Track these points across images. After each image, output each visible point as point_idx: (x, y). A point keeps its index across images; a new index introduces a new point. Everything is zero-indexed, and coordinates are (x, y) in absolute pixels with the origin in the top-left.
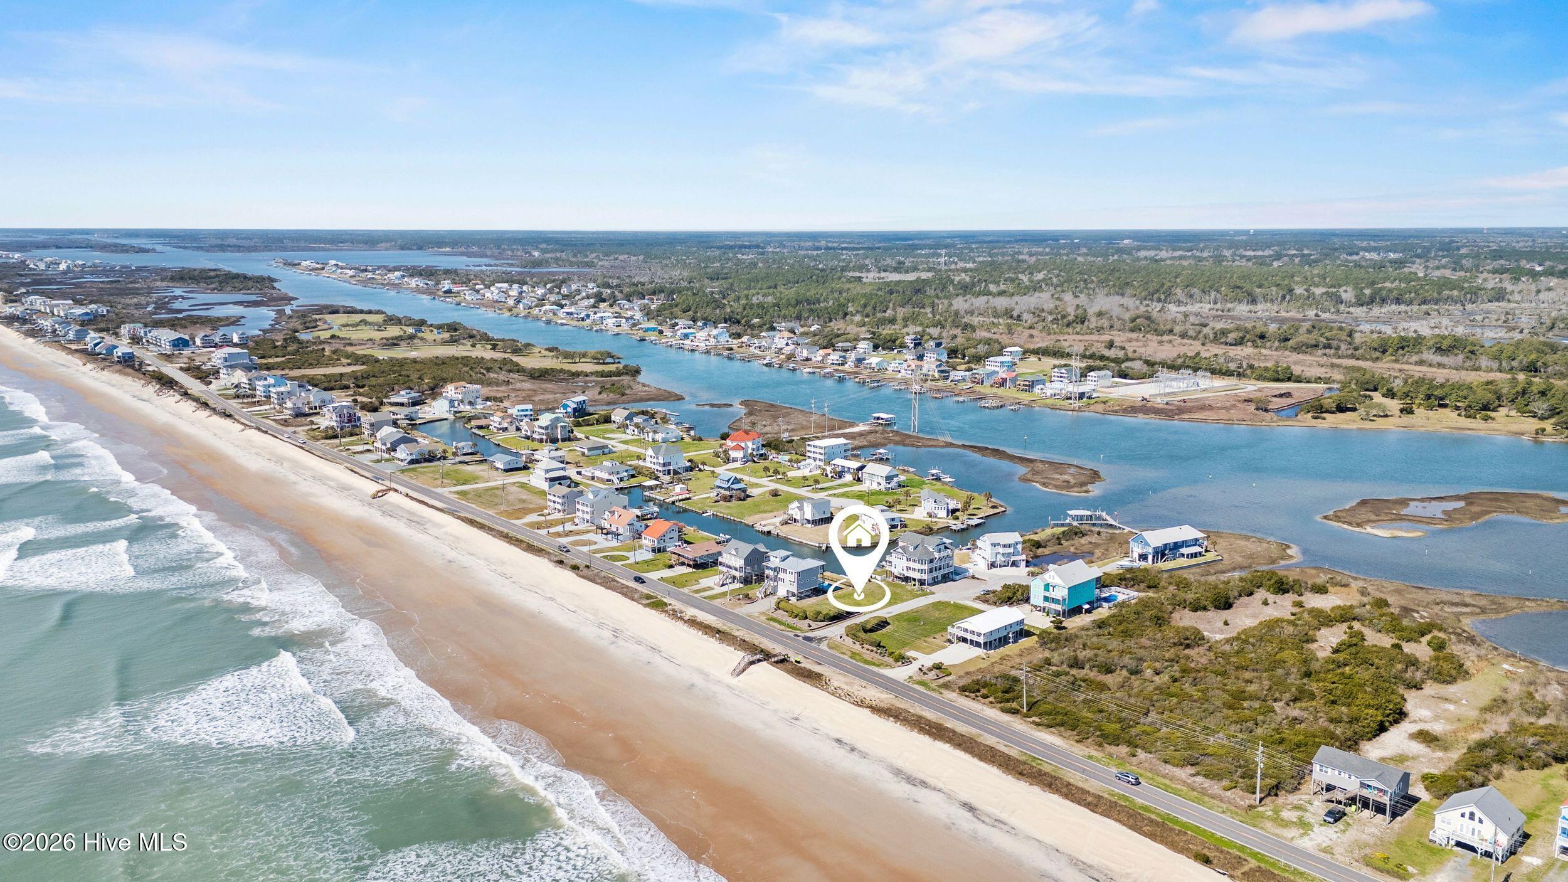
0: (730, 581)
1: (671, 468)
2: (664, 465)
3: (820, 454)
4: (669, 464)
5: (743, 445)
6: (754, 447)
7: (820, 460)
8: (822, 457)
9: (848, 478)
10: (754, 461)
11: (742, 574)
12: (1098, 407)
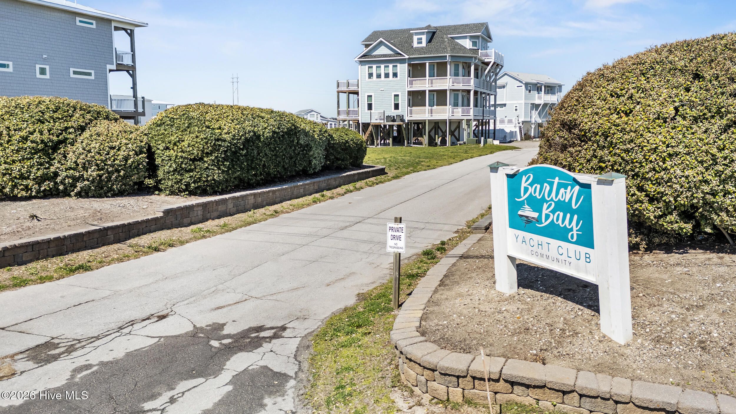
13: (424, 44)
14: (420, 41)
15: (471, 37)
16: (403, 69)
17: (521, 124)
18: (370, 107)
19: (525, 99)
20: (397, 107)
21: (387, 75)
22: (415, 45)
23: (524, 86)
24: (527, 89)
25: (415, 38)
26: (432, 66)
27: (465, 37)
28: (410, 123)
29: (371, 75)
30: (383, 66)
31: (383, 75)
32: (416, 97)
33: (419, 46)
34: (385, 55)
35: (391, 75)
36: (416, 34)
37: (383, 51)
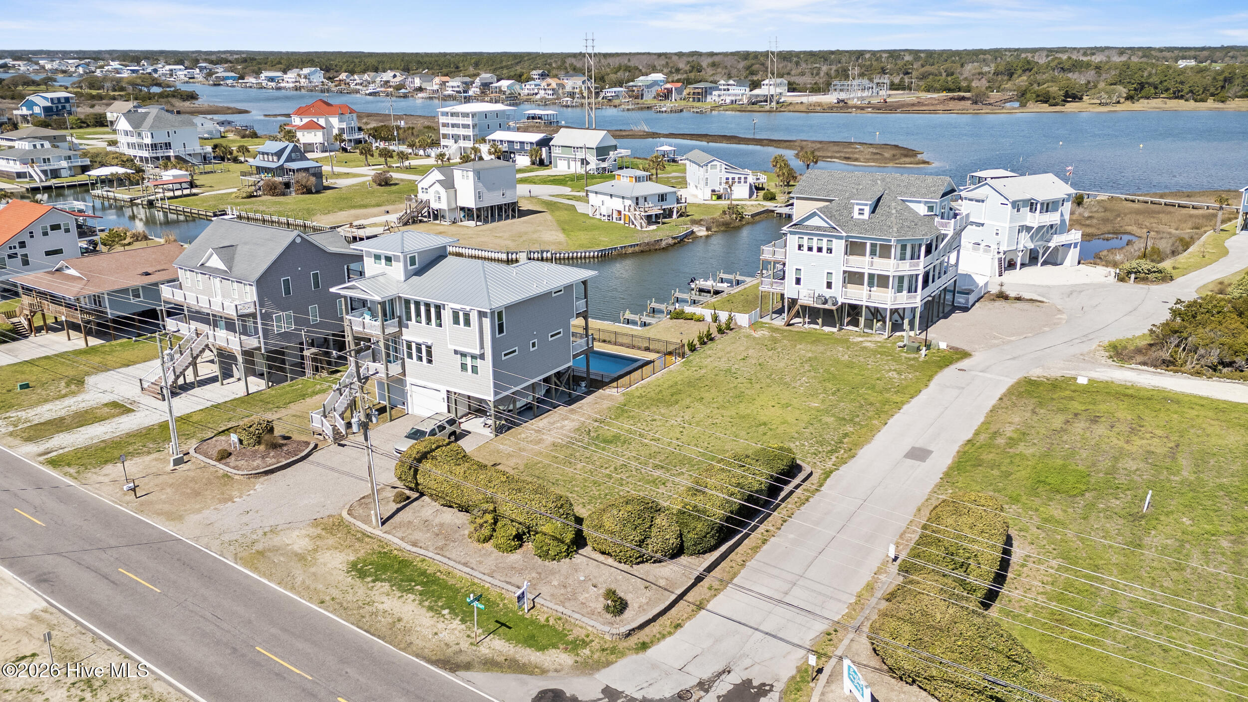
0: (214, 370)
1: (171, 153)
2: (154, 146)
3: (466, 126)
4: (168, 146)
5: (322, 122)
6: (344, 125)
7: (466, 138)
8: (470, 132)
9: (523, 161)
10: (345, 150)
11: (252, 342)
12: (797, 108)
13: (866, 216)
14: (861, 212)
15: (926, 203)
16: (839, 246)
17: (1002, 254)
18: (798, 281)
19: (1011, 222)
20: (829, 285)
21: (820, 250)
22: (856, 215)
23: (1010, 205)
24: (1014, 208)
25: (856, 208)
26: (873, 246)
27: (920, 202)
28: (843, 304)
29: (800, 247)
30: (815, 239)
31: (815, 249)
32: (853, 278)
33: (861, 217)
34: (819, 228)
35: (825, 250)
36: (858, 204)
37: (816, 222)
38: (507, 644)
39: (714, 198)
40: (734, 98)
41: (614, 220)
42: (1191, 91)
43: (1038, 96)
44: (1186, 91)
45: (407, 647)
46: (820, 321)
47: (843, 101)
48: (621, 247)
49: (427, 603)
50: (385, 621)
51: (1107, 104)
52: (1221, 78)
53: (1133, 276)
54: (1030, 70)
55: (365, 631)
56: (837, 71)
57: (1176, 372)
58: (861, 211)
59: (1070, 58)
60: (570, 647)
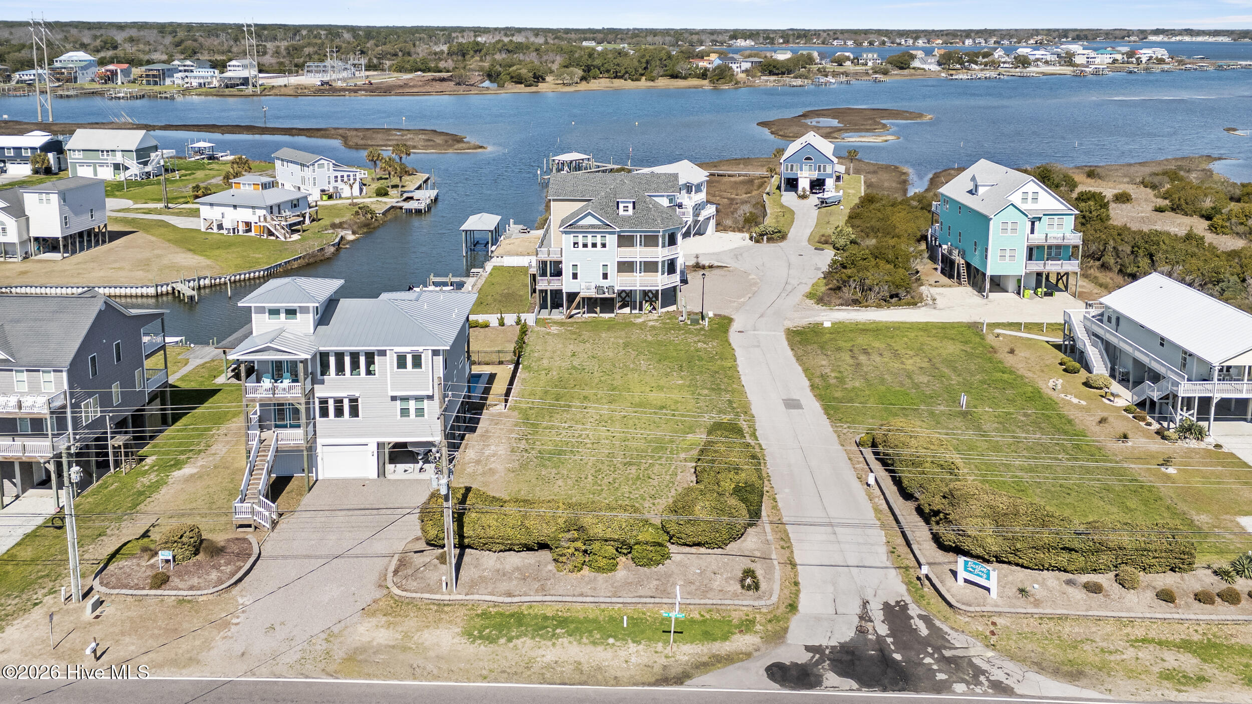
9: (19, 170)
12: (284, 91)
13: (631, 211)
14: (626, 209)
15: (668, 196)
16: (611, 240)
18: (575, 276)
20: (605, 276)
21: (594, 246)
22: (622, 212)
25: (621, 206)
27: (663, 196)
28: (620, 291)
29: (576, 245)
30: (590, 236)
31: (590, 245)
32: (625, 267)
33: (626, 213)
34: (593, 226)
35: (599, 245)
36: (622, 202)
37: (590, 221)
38: (694, 646)
39: (325, 198)
40: (202, 81)
41: (241, 233)
42: (627, 72)
43: (512, 77)
44: (623, 72)
45: (617, 681)
46: (598, 310)
47: (327, 83)
48: (285, 263)
49: (585, 640)
50: (568, 669)
51: (570, 85)
52: (644, 60)
53: (765, 237)
54: (480, 51)
55: (560, 684)
56: (287, 49)
57: (866, 307)
58: (626, 211)
59: (511, 41)
60: (743, 628)
